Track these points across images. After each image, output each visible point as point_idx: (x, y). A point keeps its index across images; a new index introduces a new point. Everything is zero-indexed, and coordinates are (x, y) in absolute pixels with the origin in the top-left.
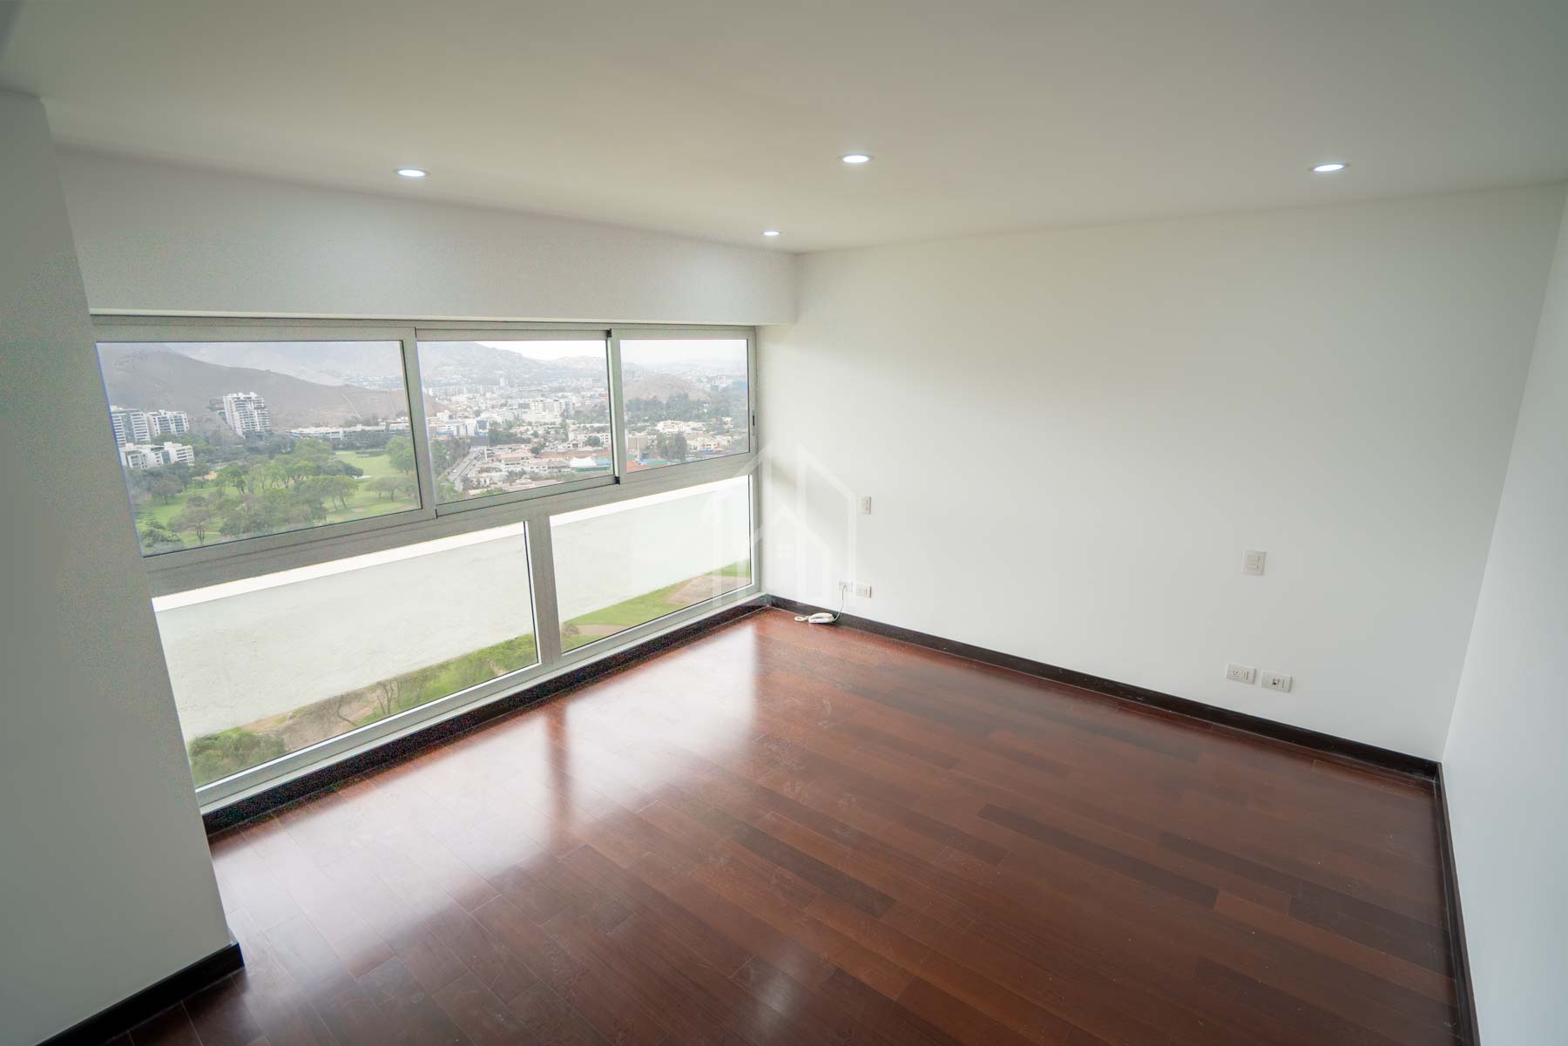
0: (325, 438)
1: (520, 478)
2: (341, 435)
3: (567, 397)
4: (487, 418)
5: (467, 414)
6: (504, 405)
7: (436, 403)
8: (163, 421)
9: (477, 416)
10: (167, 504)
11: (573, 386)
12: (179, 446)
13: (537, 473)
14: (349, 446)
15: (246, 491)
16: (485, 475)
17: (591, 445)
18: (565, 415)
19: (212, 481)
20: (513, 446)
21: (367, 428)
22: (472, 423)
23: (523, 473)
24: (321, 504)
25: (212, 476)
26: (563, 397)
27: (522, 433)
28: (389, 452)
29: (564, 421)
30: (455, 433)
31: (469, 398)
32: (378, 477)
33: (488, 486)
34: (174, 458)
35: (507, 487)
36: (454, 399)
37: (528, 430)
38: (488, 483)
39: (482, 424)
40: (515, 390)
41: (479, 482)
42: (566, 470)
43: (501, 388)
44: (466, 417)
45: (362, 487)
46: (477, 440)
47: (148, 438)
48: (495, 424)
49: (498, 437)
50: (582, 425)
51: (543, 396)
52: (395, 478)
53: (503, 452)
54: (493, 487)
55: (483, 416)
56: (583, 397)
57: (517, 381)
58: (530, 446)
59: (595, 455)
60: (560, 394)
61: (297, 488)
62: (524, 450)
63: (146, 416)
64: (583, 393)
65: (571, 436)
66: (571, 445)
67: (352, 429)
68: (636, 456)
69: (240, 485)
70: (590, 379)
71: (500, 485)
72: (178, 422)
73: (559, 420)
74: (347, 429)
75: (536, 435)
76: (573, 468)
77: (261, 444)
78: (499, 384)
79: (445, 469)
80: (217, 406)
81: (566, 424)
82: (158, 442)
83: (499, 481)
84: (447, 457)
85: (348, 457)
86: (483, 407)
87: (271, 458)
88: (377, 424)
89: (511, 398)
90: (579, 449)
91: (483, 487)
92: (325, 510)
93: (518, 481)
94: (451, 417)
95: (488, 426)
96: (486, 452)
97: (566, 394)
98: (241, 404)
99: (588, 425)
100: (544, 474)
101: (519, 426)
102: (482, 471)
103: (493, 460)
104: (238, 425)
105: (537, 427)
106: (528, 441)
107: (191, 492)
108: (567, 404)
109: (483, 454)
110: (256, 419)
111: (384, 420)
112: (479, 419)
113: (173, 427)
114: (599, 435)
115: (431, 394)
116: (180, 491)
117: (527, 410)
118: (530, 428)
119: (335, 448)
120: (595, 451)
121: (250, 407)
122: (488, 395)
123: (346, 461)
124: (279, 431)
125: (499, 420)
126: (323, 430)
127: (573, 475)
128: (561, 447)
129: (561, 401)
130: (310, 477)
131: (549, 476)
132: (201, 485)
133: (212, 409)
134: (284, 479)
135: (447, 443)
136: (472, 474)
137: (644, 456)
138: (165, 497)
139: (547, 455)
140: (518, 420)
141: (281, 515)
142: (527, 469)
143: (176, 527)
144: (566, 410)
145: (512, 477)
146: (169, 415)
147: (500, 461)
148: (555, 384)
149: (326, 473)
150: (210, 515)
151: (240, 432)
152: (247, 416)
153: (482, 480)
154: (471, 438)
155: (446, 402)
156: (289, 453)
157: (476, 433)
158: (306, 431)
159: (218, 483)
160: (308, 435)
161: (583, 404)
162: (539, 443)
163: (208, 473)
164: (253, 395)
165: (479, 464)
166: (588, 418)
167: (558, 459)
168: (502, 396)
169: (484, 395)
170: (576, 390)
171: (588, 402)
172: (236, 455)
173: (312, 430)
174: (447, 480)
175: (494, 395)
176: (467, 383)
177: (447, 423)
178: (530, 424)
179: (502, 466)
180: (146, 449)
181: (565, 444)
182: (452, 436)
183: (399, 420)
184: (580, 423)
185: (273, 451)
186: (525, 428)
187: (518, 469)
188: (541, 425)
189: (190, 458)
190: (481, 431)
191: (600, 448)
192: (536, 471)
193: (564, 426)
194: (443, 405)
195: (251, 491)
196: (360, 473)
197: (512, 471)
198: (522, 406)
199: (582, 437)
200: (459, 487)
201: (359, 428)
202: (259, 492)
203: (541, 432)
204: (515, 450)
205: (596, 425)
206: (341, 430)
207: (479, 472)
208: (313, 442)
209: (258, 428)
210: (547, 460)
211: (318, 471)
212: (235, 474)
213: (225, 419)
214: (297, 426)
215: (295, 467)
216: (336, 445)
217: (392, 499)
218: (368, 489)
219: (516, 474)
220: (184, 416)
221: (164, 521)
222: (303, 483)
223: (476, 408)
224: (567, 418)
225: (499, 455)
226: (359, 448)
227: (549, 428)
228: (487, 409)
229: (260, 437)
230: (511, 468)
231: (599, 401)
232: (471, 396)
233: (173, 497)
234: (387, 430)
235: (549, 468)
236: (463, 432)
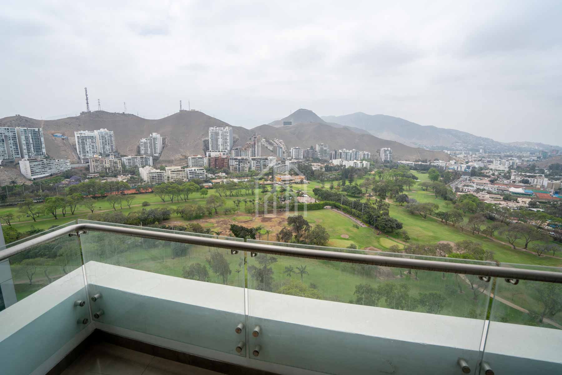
0: (408, 165)
1: (482, 192)
2: (413, 165)
3: (513, 160)
4: (471, 165)
5: (462, 162)
6: (480, 160)
7: (450, 157)
8: (364, 154)
9: (467, 164)
10: (360, 179)
11: (518, 155)
12: (366, 162)
13: (490, 191)
14: (415, 169)
15: (381, 178)
16: (466, 187)
17: (523, 183)
18: (511, 168)
19: (373, 174)
20: (482, 178)
21: (423, 163)
22: (464, 166)
23: (484, 190)
24: (403, 187)
25: (373, 172)
26: (511, 159)
27: (487, 173)
28: (429, 173)
29: (509, 170)
30: (456, 169)
31: (464, 156)
32: (423, 181)
33: (466, 192)
34: (365, 166)
35: (475, 194)
36: (458, 156)
37: (490, 172)
38: (466, 191)
39: (468, 167)
40: (487, 155)
41: (462, 190)
42: (506, 192)
43: (481, 153)
44: (462, 164)
45: (417, 184)
46: (465, 173)
47: (359, 159)
48: (474, 168)
49: (475, 173)
50: (520, 173)
51: (500, 158)
52: (429, 183)
53: (476, 180)
54: (468, 193)
55: (470, 164)
56: (523, 160)
57: (488, 151)
58: (489, 179)
59: (525, 188)
60: (510, 158)
61: (396, 181)
62: (486, 180)
63: (361, 153)
64: (522, 159)
65: (512, 177)
66: (512, 182)
67: (417, 163)
68: (551, 192)
69: (380, 177)
70: (529, 153)
71: (472, 193)
72: (368, 155)
73: (507, 170)
74: (416, 163)
75: (493, 174)
76: (510, 192)
77: (388, 164)
78: (479, 151)
79: (449, 182)
80: (378, 151)
81: (511, 172)
82: (362, 160)
83: (472, 191)
84: (451, 178)
85: (414, 173)
86: (470, 160)
87: (391, 169)
88: (426, 162)
89: (484, 158)
90: (516, 184)
91: (464, 192)
92: (403, 190)
93: (480, 193)
94: (455, 163)
95: (471, 168)
96: (468, 178)
97: (513, 158)
98: (385, 151)
99: (523, 174)
100: (494, 192)
101: (486, 170)
102: (465, 186)
103: (470, 182)
104: (383, 157)
105: (495, 171)
106: (489, 177)
107: (367, 176)
108: (513, 163)
109: (466, 179)
110: (389, 157)
111: (429, 161)
112: (467, 165)
113: (366, 156)
114: (529, 179)
115: (449, 153)
116: (364, 176)
117: (491, 164)
118: (491, 171)
119: (411, 169)
120: (524, 186)
121: (388, 152)
122: (473, 156)
123: (413, 174)
124: (395, 161)
125: (477, 166)
126: (408, 162)
127: (510, 195)
128: (506, 182)
129: (510, 161)
130: (401, 178)
131: (497, 193)
132: (370, 175)
133: (377, 152)
134: (392, 177)
135: (452, 173)
136: (460, 186)
137: (556, 193)
138: (360, 177)
139: (497, 184)
140: (486, 167)
141: (389, 188)
142: (486, 188)
143: (361, 186)
144: (512, 166)
145: (478, 190)
146: (366, 153)
147: (474, 183)
148: (508, 154)
149: (406, 177)
150: (370, 184)
151: (383, 160)
152: (386, 155)
153: (464, 189)
154: (463, 172)
155: (454, 157)
156: (396, 169)
157: (465, 170)
158: (402, 162)
159: (374, 175)
160: (402, 163)
161: (522, 164)
162: (494, 178)
163: (372, 171)
164: (389, 149)
165: (463, 183)
166: (524, 170)
167: (503, 187)
168: (480, 157)
169: (472, 155)
170: (519, 157)
171: (525, 163)
172: (380, 167)
173: (404, 162)
174: (450, 187)
175: (476, 156)
176: (464, 150)
177: (454, 165)
178: (491, 169)
179: (475, 185)
180: (359, 162)
181: (509, 181)
182: (455, 170)
183: (434, 162)
184: (519, 172)
185: (391, 168)
186: (489, 171)
187: (482, 188)
188: (497, 171)
189: (369, 166)
190: (467, 170)
191: (528, 185)
192: (491, 190)
193: (509, 172)
194: (453, 158)
195: (383, 179)
196: (417, 179)
197: (479, 188)
198: (488, 161)
199: (519, 179)
200: (454, 190)
201: (420, 163)
202: (385, 180)
203: (496, 173)
204: (482, 179)
205: (528, 174)
206: (414, 163)
207: (463, 186)
208: (404, 166)
209: (388, 159)
210: (497, 186)
211: (403, 176)
212: (380, 173)
213: (380, 156)
214: (400, 160)
215: (397, 173)
216: (411, 168)
217: (426, 190)
218: (419, 185)
219: (480, 190)
220: (370, 154)
221: (358, 184)
222: (398, 179)
223: (467, 161)
224: (512, 169)
225: (474, 181)
226: (418, 170)
227: (501, 172)
228: (472, 161)
229: (388, 162)
230: (478, 187)
231: (533, 163)
232: (466, 155)
233: (362, 177)
234: (430, 165)
235: (497, 190)
236: (459, 169)
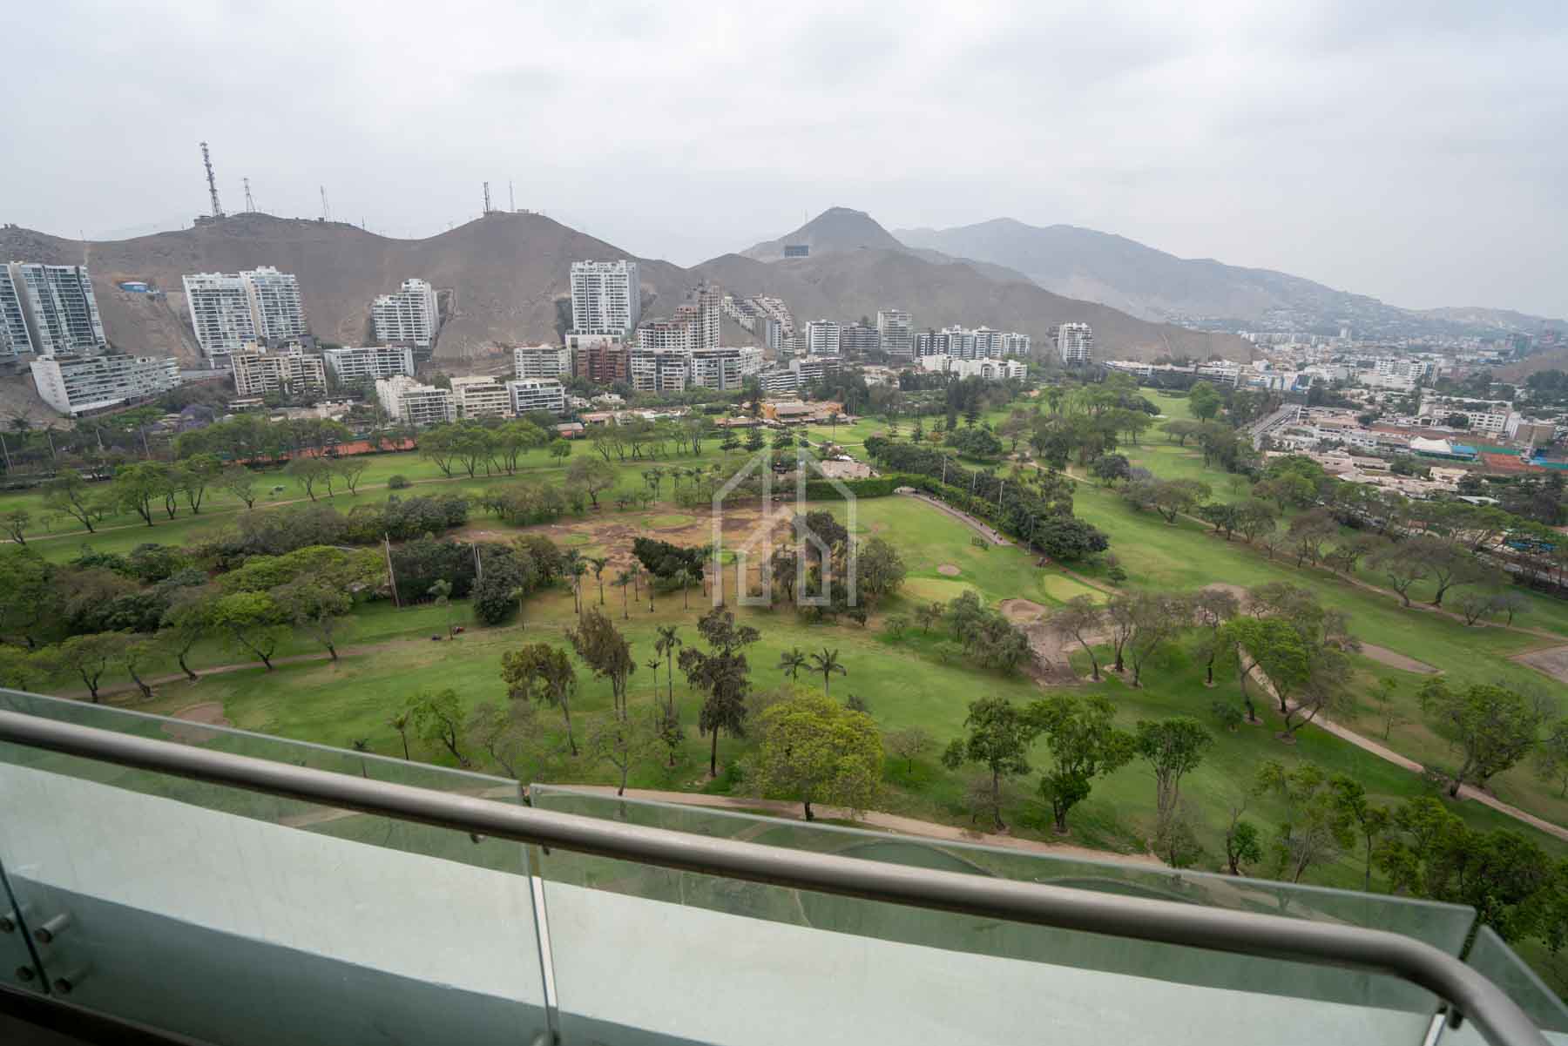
0: (1134, 372)
1: (1335, 449)
2: (1149, 373)
3: (1432, 359)
4: (1312, 373)
5: (1287, 366)
6: (1335, 361)
7: (1255, 350)
8: (1013, 342)
9: (1300, 370)
10: (999, 411)
11: (1446, 345)
12: (1018, 364)
13: (1359, 448)
14: (1153, 384)
15: (1057, 410)
16: (1290, 437)
17: (1450, 425)
18: (1422, 382)
19: (1034, 398)
20: (1336, 410)
21: (1176, 368)
22: (1291, 377)
23: (1341, 443)
24: (1116, 434)
25: (1035, 393)
26: (1426, 358)
27: (1353, 396)
28: (1192, 396)
29: (1418, 389)
30: (1268, 386)
31: (1295, 348)
32: (1172, 419)
33: (1290, 451)
34: (1012, 374)
35: (1314, 456)
36: (1277, 348)
37: (1362, 394)
38: (1292, 447)
39: (1303, 380)
40: (1359, 344)
41: (1281, 444)
42: (1401, 450)
43: (1341, 340)
44: (1287, 370)
45: (1157, 426)
46: (1292, 397)
47: (999, 355)
48: (1320, 381)
49: (1320, 396)
50: (1444, 398)
51: (1395, 354)
52: (1191, 424)
53: (1321, 415)
54: (1297, 453)
55: (1308, 370)
56: (1458, 361)
57: (1363, 333)
58: (1359, 414)
59: (1453, 438)
60: (1421, 355)
61: (1098, 417)
62: (1349, 417)
63: (1003, 336)
64: (1458, 357)
65: (1423, 409)
66: (1419, 421)
67: (1162, 367)
68: (1524, 451)
69: (1054, 405)
70: (1477, 339)
71: (1306, 452)
72: (1023, 343)
73: (1411, 387)
74: (1156, 367)
75: (1371, 401)
76: (1413, 450)
77: (1079, 371)
78: (1339, 334)
79: (1246, 422)
80: (1053, 333)
81: (1420, 394)
82: (1006, 358)
83: (1306, 447)
84: (1252, 411)
85: (1148, 394)
86: (1311, 360)
87: (1084, 385)
88: (1187, 365)
89: (1350, 353)
90: (1431, 428)
91: (1284, 451)
92: (1117, 442)
93: (1330, 452)
94: (1268, 367)
95: (1310, 382)
96: (1299, 411)
97: (1430, 355)
98: (1072, 332)
99: (1454, 399)
100: (1367, 449)
101: (1351, 387)
102: (1289, 432)
103: (1305, 423)
104: (1065, 350)
105: (1376, 391)
106: (1359, 407)
107: (1016, 405)
108: (1430, 368)
109: (1295, 413)
110: (1081, 348)
111: (1195, 361)
112: (1301, 373)
113: (1018, 348)
114: (1469, 414)
115: (1252, 339)
116: (1010, 402)
117: (1368, 370)
118: (1365, 392)
119: (1141, 384)
120: (1452, 434)
121: (1079, 336)
122: (1320, 347)
123: (1148, 398)
124: (1097, 361)
125: (1327, 377)
126: (1134, 365)
127: (1411, 459)
128: (1403, 421)
129: (1422, 363)
130: (1112, 408)
131: (1376, 453)
132: (1025, 399)
133: (1050, 335)
134: (1089, 405)
135: (1257, 395)
136: (1275, 434)
137: (1539, 453)
138: (999, 406)
139: (1380, 427)
140: (1352, 380)
141: (1078, 438)
142: (1348, 440)
143: (1001, 431)
144: (1426, 376)
145: (1324, 446)
146: (1018, 337)
147: (1314, 425)
148: (1419, 341)
149: (1126, 406)
150: (1025, 426)
151: (1065, 358)
152: (1074, 344)
153: (1286, 443)
154: (1286, 394)
155: (1266, 351)
156: (1100, 383)
157: (1293, 388)
158: (1119, 364)
159: (1038, 400)
160: (1120, 368)
161: (1455, 370)
162: (1373, 411)
163: (1032, 390)
164: (1084, 326)
165: (1285, 426)
166: (1458, 389)
167: (1394, 436)
168: (1337, 350)
169: (1316, 346)
170: (1449, 353)
171: (1462, 370)
172: (1057, 377)
173: (1124, 364)
174: (1246, 435)
175: (1328, 348)
176: (1297, 331)
177: (1262, 373)
178: (1367, 387)
179: (1315, 431)
180: (995, 364)
181: (1412, 419)
182: (1264, 389)
183: (1210, 364)
184: (1441, 395)
185: (1086, 380)
186: (1359, 391)
187: (1335, 438)
188: (1382, 390)
189: (1024, 375)
190: (1300, 387)
191: (1465, 431)
192: (1359, 443)
193: (1416, 395)
194: (1263, 354)
195: (1061, 411)
196: (1156, 411)
197: (1326, 439)
198: (1360, 364)
199: (1441, 413)
200: (1257, 445)
201: (1168, 367)
202: (1066, 414)
203: (1380, 398)
204: (1337, 415)
205: (1467, 400)
206: (1150, 367)
207: (1285, 433)
208: (1123, 375)
209: (1080, 357)
210: (1379, 434)
211: (1119, 403)
212: (1053, 395)
213: (1056, 345)
214: (1113, 358)
215: (1102, 396)
216: (1142, 381)
217: (1181, 443)
218: (1161, 429)
219: (1331, 444)
220: (1028, 339)
221: (993, 423)
222: (1104, 412)
223: (1301, 361)
224: (1425, 386)
225: (1315, 418)
226: (1162, 387)
227: (1393, 395)
228: (1314, 364)
229: (1080, 364)
230: (1326, 435)
231: (1485, 368)
232: (1299, 346)
233: (1004, 406)
234: (1196, 372)
235: (1378, 444)
236: (1277, 385)
